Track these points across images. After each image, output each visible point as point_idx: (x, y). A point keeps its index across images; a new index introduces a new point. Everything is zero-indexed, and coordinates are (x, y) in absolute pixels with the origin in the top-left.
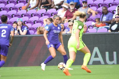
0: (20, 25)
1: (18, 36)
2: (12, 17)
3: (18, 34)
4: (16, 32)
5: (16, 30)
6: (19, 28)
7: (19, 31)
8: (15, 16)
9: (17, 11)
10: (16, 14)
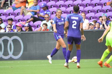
0: (104, 20)
1: (102, 30)
2: (98, 12)
3: (103, 28)
4: (101, 26)
5: (101, 24)
6: (104, 23)
7: (103, 25)
8: (100, 11)
9: (102, 7)
10: (102, 9)
